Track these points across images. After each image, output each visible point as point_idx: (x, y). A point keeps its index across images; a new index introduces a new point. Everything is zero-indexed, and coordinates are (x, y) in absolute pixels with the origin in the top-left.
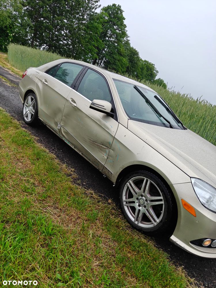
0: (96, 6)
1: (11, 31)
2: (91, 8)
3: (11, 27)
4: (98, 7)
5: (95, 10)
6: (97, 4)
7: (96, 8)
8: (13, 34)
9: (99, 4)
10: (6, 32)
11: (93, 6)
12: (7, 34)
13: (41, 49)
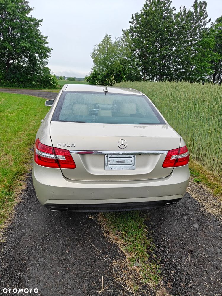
0: (205, 22)
1: (124, 73)
2: (198, 27)
3: (124, 70)
4: (207, 21)
5: (205, 26)
6: (205, 20)
7: (206, 24)
8: (126, 76)
9: (208, 19)
10: (120, 76)
11: (201, 24)
12: (122, 76)
13: (155, 80)
